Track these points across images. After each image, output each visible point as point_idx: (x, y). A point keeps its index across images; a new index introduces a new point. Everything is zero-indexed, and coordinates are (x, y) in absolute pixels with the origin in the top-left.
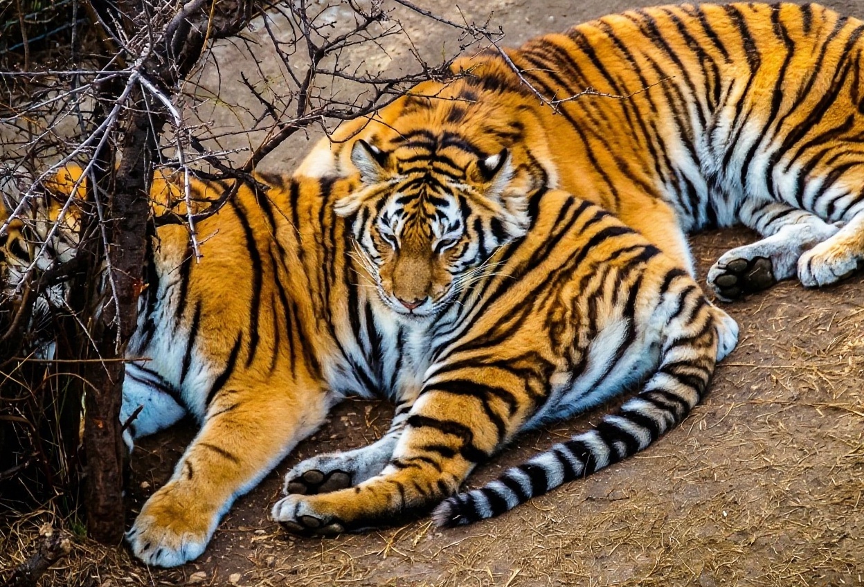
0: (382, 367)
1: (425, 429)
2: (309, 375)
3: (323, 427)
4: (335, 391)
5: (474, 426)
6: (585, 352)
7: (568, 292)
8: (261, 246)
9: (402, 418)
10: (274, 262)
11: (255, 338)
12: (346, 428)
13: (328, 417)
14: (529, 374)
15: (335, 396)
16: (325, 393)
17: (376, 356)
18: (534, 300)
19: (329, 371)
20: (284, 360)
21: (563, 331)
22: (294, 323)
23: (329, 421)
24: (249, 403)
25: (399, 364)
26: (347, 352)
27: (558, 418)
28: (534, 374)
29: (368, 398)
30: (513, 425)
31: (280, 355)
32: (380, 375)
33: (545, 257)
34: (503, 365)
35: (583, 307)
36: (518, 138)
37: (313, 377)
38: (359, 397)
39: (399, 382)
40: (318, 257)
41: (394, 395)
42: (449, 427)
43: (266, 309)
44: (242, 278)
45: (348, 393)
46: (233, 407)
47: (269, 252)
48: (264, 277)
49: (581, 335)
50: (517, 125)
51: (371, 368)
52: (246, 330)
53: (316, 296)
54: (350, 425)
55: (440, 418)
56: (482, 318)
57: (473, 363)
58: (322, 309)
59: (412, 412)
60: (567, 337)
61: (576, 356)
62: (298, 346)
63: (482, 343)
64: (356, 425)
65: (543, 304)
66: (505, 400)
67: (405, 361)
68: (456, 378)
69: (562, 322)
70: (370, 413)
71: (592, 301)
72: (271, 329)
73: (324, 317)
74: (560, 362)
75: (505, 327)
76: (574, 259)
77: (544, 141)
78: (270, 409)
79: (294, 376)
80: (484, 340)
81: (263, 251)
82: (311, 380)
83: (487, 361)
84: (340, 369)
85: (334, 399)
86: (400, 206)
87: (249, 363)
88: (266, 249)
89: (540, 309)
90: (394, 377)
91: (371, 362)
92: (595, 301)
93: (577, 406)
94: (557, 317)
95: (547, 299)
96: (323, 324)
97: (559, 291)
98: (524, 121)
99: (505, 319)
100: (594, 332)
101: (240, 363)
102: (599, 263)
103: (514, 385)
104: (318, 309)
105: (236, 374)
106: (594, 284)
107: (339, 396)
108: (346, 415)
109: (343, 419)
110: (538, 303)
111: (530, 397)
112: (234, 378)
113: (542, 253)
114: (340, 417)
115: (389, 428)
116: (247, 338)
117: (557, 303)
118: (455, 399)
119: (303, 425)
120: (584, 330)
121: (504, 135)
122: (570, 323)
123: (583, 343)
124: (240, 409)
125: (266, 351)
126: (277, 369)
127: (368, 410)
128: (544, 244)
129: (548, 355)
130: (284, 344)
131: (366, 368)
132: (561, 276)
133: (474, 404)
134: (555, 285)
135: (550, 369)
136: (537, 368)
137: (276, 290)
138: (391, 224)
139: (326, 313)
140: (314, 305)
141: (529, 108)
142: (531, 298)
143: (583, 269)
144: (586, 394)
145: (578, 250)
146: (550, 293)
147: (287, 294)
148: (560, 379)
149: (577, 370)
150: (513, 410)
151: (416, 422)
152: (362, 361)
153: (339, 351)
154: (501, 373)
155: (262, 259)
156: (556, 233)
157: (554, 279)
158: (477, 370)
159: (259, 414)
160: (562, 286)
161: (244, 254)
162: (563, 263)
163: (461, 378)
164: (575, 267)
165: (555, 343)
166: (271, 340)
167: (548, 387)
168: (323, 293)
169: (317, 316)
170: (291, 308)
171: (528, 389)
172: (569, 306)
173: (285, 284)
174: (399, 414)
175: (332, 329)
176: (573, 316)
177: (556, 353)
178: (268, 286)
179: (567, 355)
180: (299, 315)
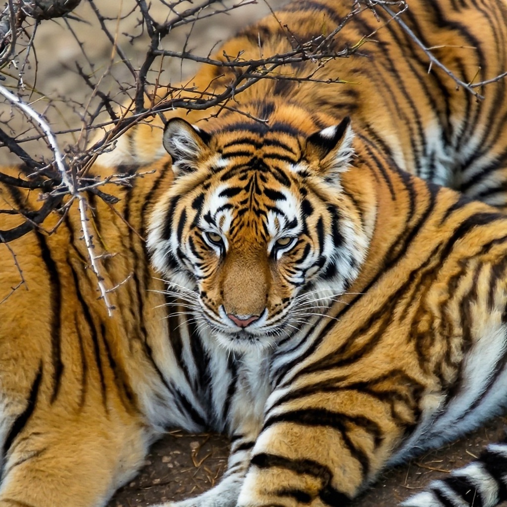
0: (210, 395)
1: (275, 470)
2: (123, 408)
3: (143, 470)
4: (155, 426)
5: (333, 462)
6: (459, 367)
7: (434, 296)
8: (57, 256)
9: (241, 456)
10: (74, 274)
11: (59, 368)
12: (170, 470)
13: (147, 458)
14: (394, 398)
15: (155, 432)
16: (143, 429)
17: (203, 381)
18: (394, 307)
19: (146, 401)
20: (94, 391)
21: (432, 344)
22: (102, 346)
23: (149, 463)
24: (57, 447)
25: (232, 390)
26: (167, 377)
27: (429, 448)
28: (400, 398)
29: (194, 433)
30: (379, 460)
31: (90, 387)
32: (208, 403)
33: (403, 253)
34: (362, 387)
35: (454, 313)
36: (354, 108)
37: (128, 411)
38: (184, 431)
39: (232, 412)
40: (127, 265)
41: (227, 427)
42: (304, 466)
43: (68, 331)
44: (39, 295)
45: (170, 427)
46: (38, 453)
47: (68, 262)
48: (64, 292)
49: (454, 349)
50: (351, 92)
51: (197, 396)
52: (48, 359)
53: (127, 312)
54: (174, 465)
55: (292, 456)
56: (331, 331)
57: (327, 387)
58: (135, 329)
59: (257, 450)
60: (437, 350)
61: (449, 373)
62: (109, 373)
63: (334, 362)
64: (182, 466)
65: (405, 311)
66: (368, 431)
67: (239, 386)
68: (308, 405)
69: (431, 332)
70: (198, 449)
71: (464, 305)
72: (77, 355)
73: (139, 338)
74: (431, 382)
75: (361, 341)
76: (437, 255)
77: (383, 111)
78: (83, 453)
79: (107, 412)
80: (337, 359)
81: (61, 261)
82: (126, 415)
83: (343, 384)
84: (159, 399)
85: (154, 435)
86: (224, 200)
87: (54, 398)
88: (64, 258)
89: (402, 318)
90: (227, 405)
91: (197, 389)
92: (468, 306)
93: (450, 432)
94: (423, 326)
95: (409, 305)
96: (137, 345)
97: (424, 296)
98: (360, 88)
99: (362, 331)
100: (468, 344)
101: (43, 398)
102: (467, 259)
103: (378, 412)
104: (130, 327)
105: (37, 413)
106: (465, 285)
107: (159, 431)
108: (168, 455)
109: (166, 459)
110: (399, 310)
111: (398, 425)
112: (38, 418)
113: (398, 248)
114: (161, 458)
115: (226, 470)
116: (49, 369)
117: (423, 310)
118: (308, 432)
119: (121, 469)
120: (456, 342)
121: (339, 106)
122: (441, 334)
123: (457, 356)
124: (48, 455)
125: (73, 383)
126: (88, 403)
127: (195, 445)
128: (400, 237)
129: (415, 373)
130: (93, 373)
131: (191, 397)
132: (425, 276)
133: (331, 437)
134: (417, 289)
135: (418, 391)
136: (404, 390)
137: (80, 309)
138: (217, 222)
139: (140, 332)
140: (125, 323)
141: (364, 71)
142: (390, 305)
143: (449, 268)
144: (461, 418)
145: (441, 244)
146: (413, 298)
147: (91, 311)
148: (431, 402)
149: (452, 390)
150: (378, 442)
151: (262, 461)
152: (186, 389)
153: (158, 376)
154: (361, 397)
155: (61, 270)
156: (413, 223)
157: (417, 281)
158: (331, 396)
159: (70, 459)
160: (428, 289)
161: (38, 265)
162: (425, 260)
163: (313, 406)
164: (440, 265)
165: (422, 358)
166: (78, 369)
167: (418, 413)
168: (136, 309)
169: (129, 336)
170: (98, 329)
171: (395, 416)
172: (437, 313)
173: (88, 299)
174: (235, 452)
175: (148, 351)
176: (443, 325)
177: (425, 372)
178: (69, 303)
179: (438, 373)
180: (108, 337)
